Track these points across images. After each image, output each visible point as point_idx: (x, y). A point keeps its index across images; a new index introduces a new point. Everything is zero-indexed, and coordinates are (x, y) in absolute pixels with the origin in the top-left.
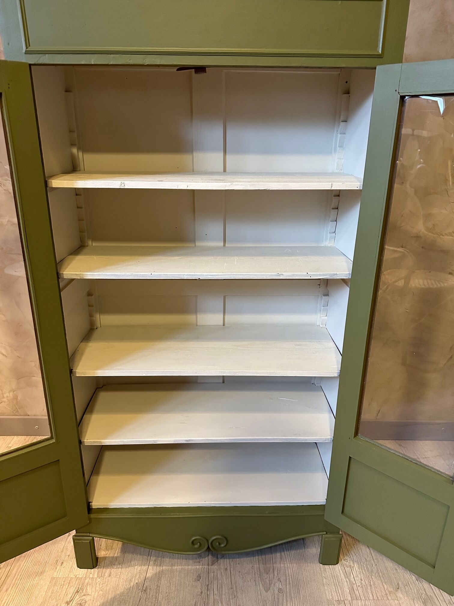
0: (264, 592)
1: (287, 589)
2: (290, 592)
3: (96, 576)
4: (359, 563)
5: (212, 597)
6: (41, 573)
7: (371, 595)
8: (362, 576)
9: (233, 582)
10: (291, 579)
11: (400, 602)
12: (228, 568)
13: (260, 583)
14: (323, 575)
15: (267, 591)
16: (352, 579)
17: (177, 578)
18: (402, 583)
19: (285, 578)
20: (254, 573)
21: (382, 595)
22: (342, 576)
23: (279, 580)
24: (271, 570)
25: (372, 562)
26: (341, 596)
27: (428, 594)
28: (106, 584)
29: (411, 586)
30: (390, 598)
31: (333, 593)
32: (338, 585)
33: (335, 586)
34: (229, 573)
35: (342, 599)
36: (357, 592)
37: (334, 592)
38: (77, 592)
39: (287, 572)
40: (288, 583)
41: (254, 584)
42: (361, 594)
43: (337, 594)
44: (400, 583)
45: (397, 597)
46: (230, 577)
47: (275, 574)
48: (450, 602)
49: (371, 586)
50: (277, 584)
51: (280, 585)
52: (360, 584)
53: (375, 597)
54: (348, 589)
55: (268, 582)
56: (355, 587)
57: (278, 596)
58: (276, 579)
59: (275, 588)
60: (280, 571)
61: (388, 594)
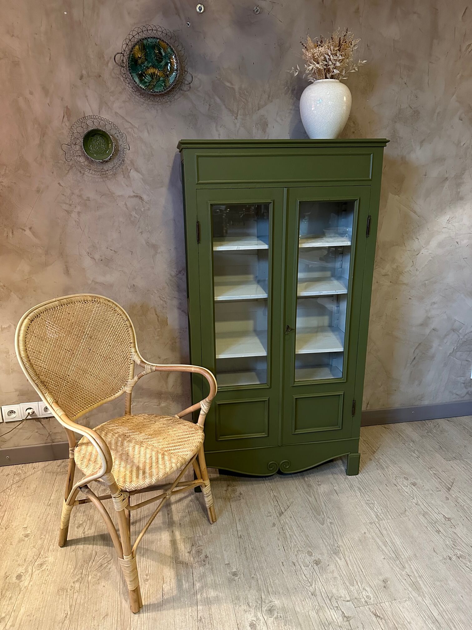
0: (321, 526)
1: (335, 522)
2: (338, 523)
3: (201, 535)
4: (377, 501)
5: (287, 533)
6: (160, 539)
7: (390, 517)
9: (298, 523)
11: (409, 517)
12: (292, 516)
13: (317, 521)
14: (356, 511)
15: (323, 525)
16: (376, 510)
17: (259, 527)
18: (408, 508)
19: (332, 516)
20: (310, 517)
21: (397, 516)
22: (369, 509)
23: (328, 517)
24: (321, 513)
25: (386, 499)
26: (371, 520)
27: (425, 510)
28: (211, 538)
29: (413, 508)
30: (402, 516)
31: (366, 519)
32: (367, 515)
34: (294, 519)
36: (381, 517)
38: (193, 545)
39: (332, 512)
41: (313, 522)
42: (384, 517)
43: (369, 520)
44: (406, 508)
45: (406, 515)
46: (295, 521)
47: (325, 515)
49: (388, 512)
50: (328, 520)
52: (381, 512)
53: (393, 517)
54: (375, 515)
55: (322, 520)
56: (379, 514)
57: (331, 526)
58: (326, 518)
59: (327, 522)
60: (327, 512)
61: (401, 515)
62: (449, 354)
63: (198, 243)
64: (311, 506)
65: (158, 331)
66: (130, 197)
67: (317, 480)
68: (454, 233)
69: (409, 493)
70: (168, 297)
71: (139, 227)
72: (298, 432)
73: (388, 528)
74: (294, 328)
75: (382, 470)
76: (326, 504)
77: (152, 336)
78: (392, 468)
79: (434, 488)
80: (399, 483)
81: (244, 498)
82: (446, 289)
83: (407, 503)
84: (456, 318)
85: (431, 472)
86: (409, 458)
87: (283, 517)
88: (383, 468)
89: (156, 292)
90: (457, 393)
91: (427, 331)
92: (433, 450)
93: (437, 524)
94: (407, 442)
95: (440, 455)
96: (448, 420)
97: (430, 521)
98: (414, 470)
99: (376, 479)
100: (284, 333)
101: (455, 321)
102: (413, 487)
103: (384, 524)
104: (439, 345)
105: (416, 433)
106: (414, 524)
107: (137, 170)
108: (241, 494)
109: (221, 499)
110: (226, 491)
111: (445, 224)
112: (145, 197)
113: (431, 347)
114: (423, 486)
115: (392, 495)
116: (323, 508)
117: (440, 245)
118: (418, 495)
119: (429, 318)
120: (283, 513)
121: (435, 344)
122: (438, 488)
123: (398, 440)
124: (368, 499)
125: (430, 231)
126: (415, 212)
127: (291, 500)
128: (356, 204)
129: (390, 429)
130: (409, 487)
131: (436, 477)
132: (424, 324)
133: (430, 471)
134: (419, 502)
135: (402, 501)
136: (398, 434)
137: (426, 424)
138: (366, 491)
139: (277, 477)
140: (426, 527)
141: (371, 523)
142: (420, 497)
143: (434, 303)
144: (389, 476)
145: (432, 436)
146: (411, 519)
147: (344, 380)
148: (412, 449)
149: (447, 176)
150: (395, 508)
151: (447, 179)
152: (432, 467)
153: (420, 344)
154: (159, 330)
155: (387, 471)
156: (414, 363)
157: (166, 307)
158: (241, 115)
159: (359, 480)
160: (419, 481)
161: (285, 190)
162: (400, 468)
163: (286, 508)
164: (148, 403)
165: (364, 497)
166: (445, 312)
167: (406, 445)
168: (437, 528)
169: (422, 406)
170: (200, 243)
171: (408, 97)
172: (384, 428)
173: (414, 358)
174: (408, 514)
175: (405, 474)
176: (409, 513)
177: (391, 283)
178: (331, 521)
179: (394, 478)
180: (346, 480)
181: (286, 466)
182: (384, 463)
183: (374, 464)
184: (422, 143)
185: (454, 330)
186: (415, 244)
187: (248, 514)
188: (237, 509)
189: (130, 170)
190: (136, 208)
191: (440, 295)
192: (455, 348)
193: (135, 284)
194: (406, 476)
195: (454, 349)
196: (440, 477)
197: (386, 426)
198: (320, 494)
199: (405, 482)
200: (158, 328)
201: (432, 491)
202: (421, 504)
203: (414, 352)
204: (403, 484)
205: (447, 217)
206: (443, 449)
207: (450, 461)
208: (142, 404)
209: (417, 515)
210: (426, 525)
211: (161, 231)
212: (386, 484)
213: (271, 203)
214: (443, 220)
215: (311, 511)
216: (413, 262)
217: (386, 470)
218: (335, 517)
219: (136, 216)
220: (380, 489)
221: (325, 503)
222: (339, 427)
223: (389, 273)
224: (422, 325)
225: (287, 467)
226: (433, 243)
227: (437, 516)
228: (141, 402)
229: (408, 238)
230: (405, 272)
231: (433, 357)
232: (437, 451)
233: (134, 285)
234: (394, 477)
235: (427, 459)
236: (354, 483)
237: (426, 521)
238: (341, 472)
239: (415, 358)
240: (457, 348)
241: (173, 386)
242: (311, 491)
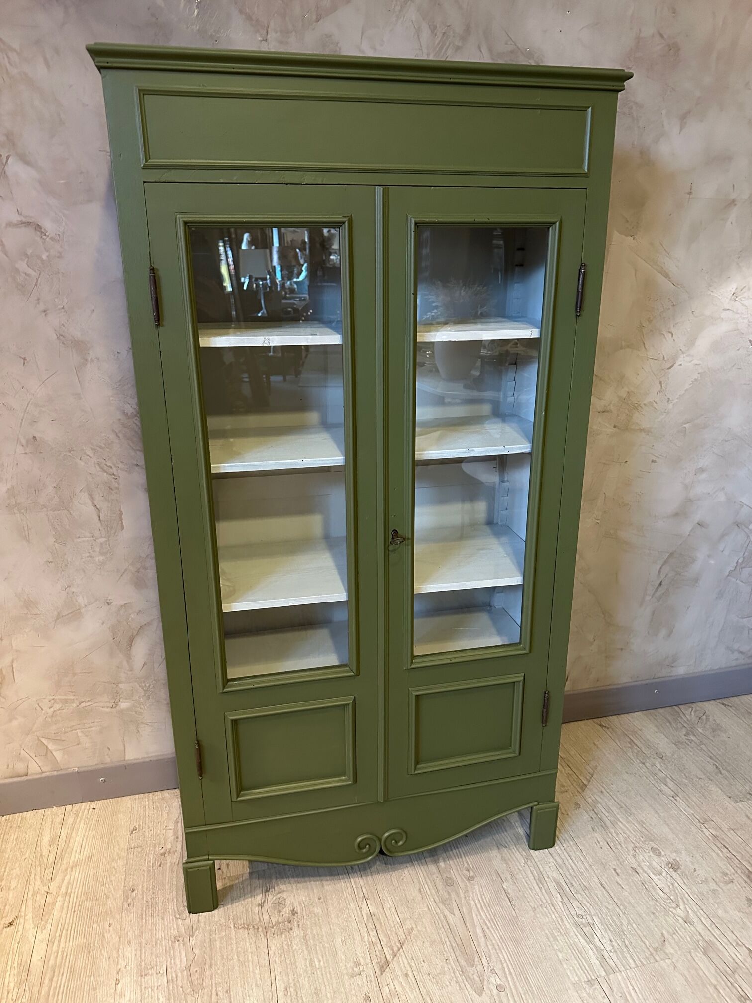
0: (477, 996)
1: (509, 984)
2: (515, 986)
4: (600, 916)
7: (631, 961)
8: (610, 934)
9: (424, 992)
10: (510, 966)
11: (674, 960)
12: (410, 972)
13: (466, 983)
14: (555, 947)
15: (480, 994)
16: (599, 944)
18: (668, 932)
19: (500, 966)
20: (451, 971)
21: (646, 957)
22: (583, 941)
23: (493, 971)
24: (476, 959)
25: (618, 910)
26: (590, 972)
27: (707, 939)
29: (681, 933)
30: (658, 958)
31: (578, 972)
32: (581, 958)
33: (577, 960)
34: (413, 979)
35: (593, 978)
36: (611, 962)
37: (578, 969)
39: (501, 956)
40: (507, 973)
41: (458, 988)
43: (584, 973)
44: (664, 932)
45: (667, 954)
46: (416, 986)
47: (484, 963)
48: (737, 943)
49: (626, 946)
50: (492, 979)
51: (498, 979)
52: (611, 948)
53: (638, 962)
54: (597, 959)
55: (478, 979)
56: (606, 955)
57: (500, 997)
58: (488, 972)
59: (491, 986)
60: (490, 957)
61: (654, 953)
62: (727, 573)
63: (158, 326)
64: (452, 939)
65: (101, 544)
66: (10, 225)
67: (466, 864)
68: (746, 321)
69: (667, 890)
70: (121, 465)
71: (38, 299)
72: (423, 768)
73: (631, 995)
74: (410, 537)
75: (604, 832)
76: (487, 931)
77: (88, 554)
78: (625, 826)
79: (719, 875)
80: (642, 864)
81: (301, 924)
82: (726, 441)
83: (666, 921)
84: (744, 500)
85: (707, 834)
86: (656, 796)
87: (388, 973)
88: (604, 827)
89: (89, 453)
90: (741, 650)
91: (687, 527)
92: (703, 777)
93: (736, 976)
94: (649, 758)
95: (719, 788)
96: (723, 704)
97: (721, 969)
98: (671, 829)
99: (593, 858)
100: (387, 549)
101: (743, 506)
102: (674, 874)
103: (619, 984)
104: (709, 556)
105: (663, 737)
106: (687, 980)
107: (25, 159)
108: (294, 913)
109: (248, 929)
110: (261, 905)
111: (727, 300)
112: (48, 225)
113: (694, 560)
114: (695, 870)
115: (630, 898)
116: (479, 945)
117: (717, 347)
118: (687, 895)
119: (691, 501)
120: (388, 962)
121: (701, 555)
122: (726, 874)
123: (630, 754)
124: (579, 912)
125: (696, 317)
126: (667, 276)
127: (408, 925)
128: (553, 235)
129: (612, 729)
130: (664, 874)
131: (720, 845)
132: (680, 514)
133: (705, 830)
134: (691, 915)
135: (653, 914)
136: (629, 740)
137: (682, 715)
138: (572, 889)
139: (378, 863)
140: (715, 987)
141: (590, 982)
142: (692, 902)
143: (702, 470)
144: (619, 847)
145: (698, 742)
146: (679, 965)
147: (525, 649)
148: (662, 775)
149: (733, 196)
150: (641, 935)
151: (733, 202)
152: (706, 821)
153: (672, 555)
154: (104, 540)
155: (614, 835)
156: (658, 593)
157: (118, 488)
158: (276, 33)
159: (555, 860)
160: (684, 859)
161: (379, 191)
162: (641, 823)
163: (396, 949)
164: (90, 703)
165: (569, 905)
166: (723, 489)
167: (647, 765)
168: (739, 989)
169: (673, 678)
170: (163, 326)
171: (656, 10)
172: (599, 728)
173: (659, 582)
174: (672, 951)
175: (652, 841)
176: (673, 948)
177: (615, 429)
178: (499, 982)
179: (632, 852)
180: (529, 863)
181: (397, 842)
182: (607, 815)
183: (586, 817)
184: (684, 119)
185: (738, 525)
186: (666, 346)
187: (306, 971)
188: (283, 956)
189: (8, 158)
190: (29, 253)
191: (713, 452)
192: (740, 561)
193: (37, 435)
194: (655, 846)
195: (737, 563)
196: (727, 846)
197: (603, 721)
198: (472, 902)
199: (656, 862)
200: (102, 537)
201: (714, 884)
202: (695, 920)
203: (659, 572)
204: (650, 866)
205: (732, 287)
206: (723, 772)
207: (741, 801)
208: (74, 705)
209: (690, 952)
210: (715, 982)
211: (93, 308)
212: (615, 870)
213: (344, 223)
214: (724, 292)
215: (453, 954)
216: (661, 383)
217: (612, 831)
218: (509, 971)
219: (30, 271)
220: (604, 883)
221: (485, 928)
222: (514, 752)
223: (612, 407)
224: (676, 515)
225: (401, 843)
226: (703, 343)
227: (736, 953)
228: (73, 701)
229: (651, 331)
230: (645, 405)
231: (696, 580)
232: (712, 778)
233: (34, 437)
234: (630, 848)
235: (694, 799)
236: (547, 869)
237: (713, 970)
238: (518, 838)
239: (661, 584)
240: (743, 561)
241: (145, 664)
242: (453, 895)
